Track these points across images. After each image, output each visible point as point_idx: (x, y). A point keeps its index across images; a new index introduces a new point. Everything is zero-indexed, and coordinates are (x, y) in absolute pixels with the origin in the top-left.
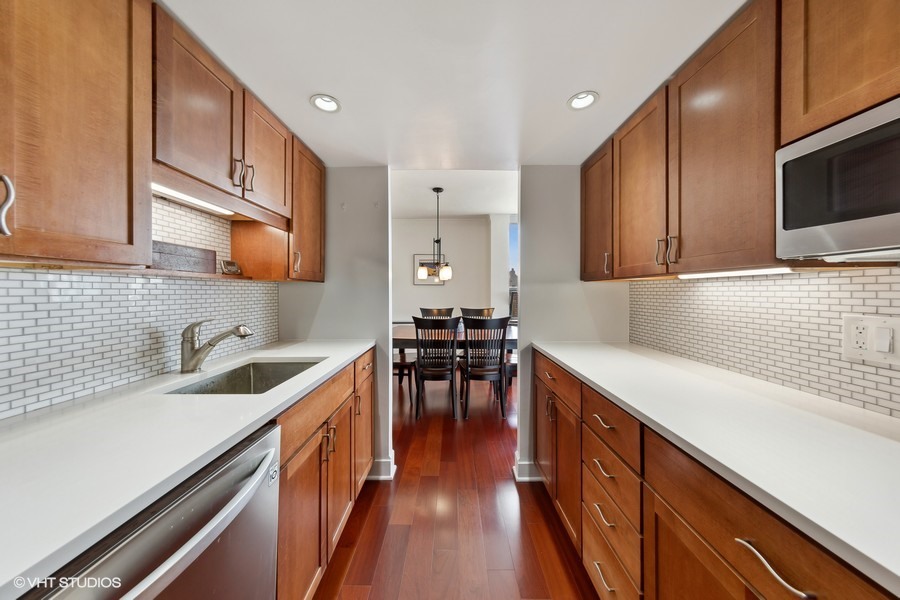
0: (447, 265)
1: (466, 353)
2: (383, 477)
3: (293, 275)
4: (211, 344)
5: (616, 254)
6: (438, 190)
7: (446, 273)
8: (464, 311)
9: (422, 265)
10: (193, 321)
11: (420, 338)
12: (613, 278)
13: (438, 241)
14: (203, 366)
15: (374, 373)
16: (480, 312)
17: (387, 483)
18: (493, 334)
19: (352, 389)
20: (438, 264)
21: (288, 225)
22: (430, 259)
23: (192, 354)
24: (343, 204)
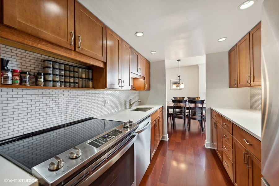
0: (182, 84)
1: (189, 111)
2: (165, 140)
3: (145, 89)
4: (133, 103)
5: (238, 80)
6: (179, 60)
7: (182, 86)
8: (188, 98)
9: (174, 83)
10: (130, 99)
11: (174, 106)
12: (238, 87)
13: (179, 76)
14: (132, 107)
15: (162, 113)
16: (195, 98)
17: (166, 141)
18: (199, 105)
19: (158, 115)
20: (179, 83)
21: (144, 78)
22: (176, 81)
23: (130, 105)
24: (154, 71)
